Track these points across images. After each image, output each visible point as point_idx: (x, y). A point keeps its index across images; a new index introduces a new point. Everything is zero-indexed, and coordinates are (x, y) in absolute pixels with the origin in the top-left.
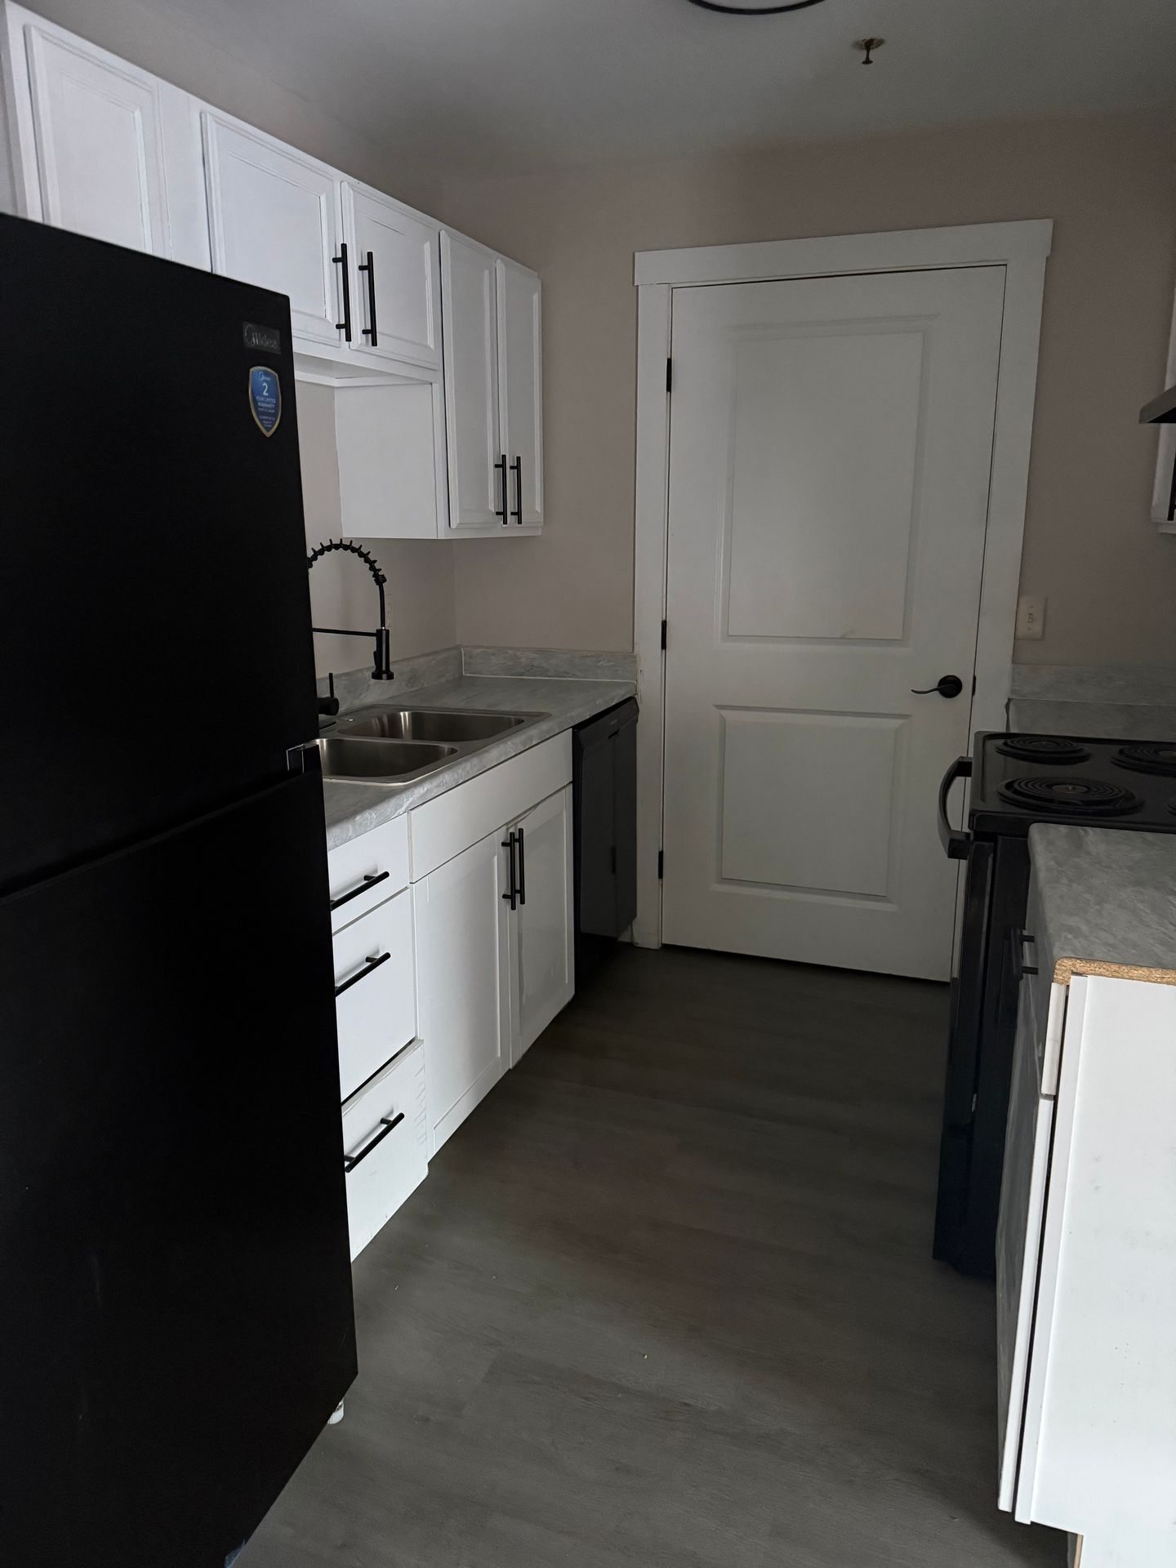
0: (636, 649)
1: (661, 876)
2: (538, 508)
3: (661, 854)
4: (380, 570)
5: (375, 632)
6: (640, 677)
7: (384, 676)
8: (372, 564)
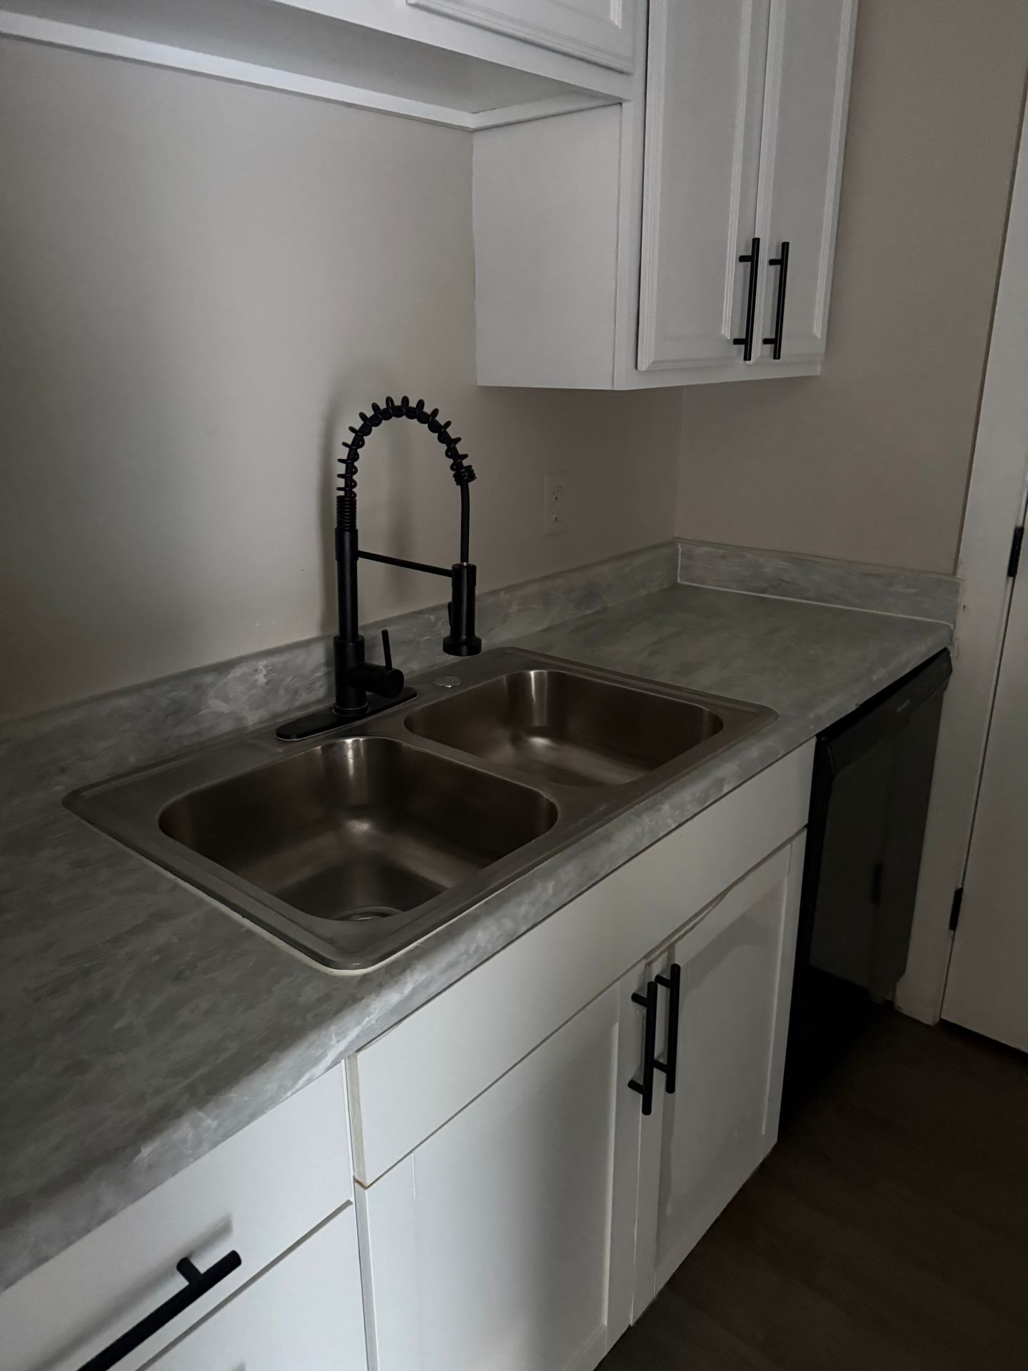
0: (960, 571)
1: (953, 924)
2: (818, 329)
3: (959, 894)
4: (465, 456)
5: (450, 568)
6: (961, 617)
7: (464, 648)
8: (450, 444)
